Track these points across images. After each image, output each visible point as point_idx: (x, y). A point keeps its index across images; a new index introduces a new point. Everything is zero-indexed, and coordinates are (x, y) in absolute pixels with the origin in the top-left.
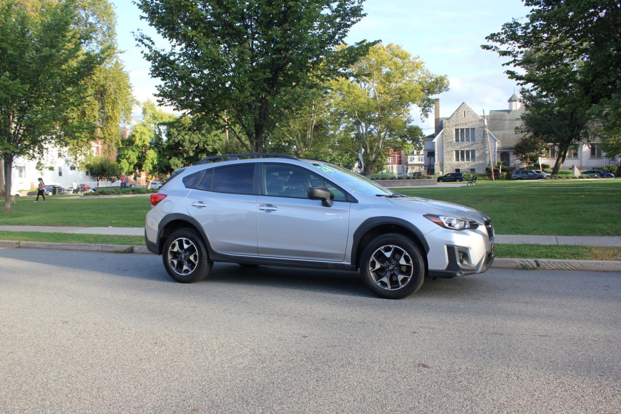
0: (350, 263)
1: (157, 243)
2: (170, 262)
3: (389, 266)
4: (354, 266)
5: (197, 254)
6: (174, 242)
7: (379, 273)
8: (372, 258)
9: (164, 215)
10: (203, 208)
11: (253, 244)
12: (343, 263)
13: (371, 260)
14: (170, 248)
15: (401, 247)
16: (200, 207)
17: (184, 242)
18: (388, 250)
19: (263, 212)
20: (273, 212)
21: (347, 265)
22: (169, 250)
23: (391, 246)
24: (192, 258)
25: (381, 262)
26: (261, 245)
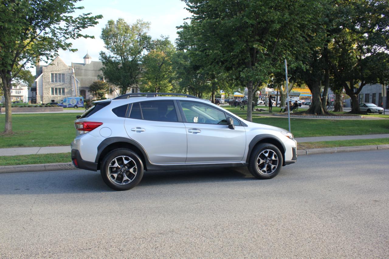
0: (245, 162)
1: (96, 162)
2: (110, 176)
3: (266, 161)
4: (248, 163)
5: (136, 167)
6: (114, 160)
7: (262, 166)
8: (258, 158)
9: (104, 139)
10: (142, 132)
11: (184, 156)
12: (241, 162)
13: (258, 159)
14: (110, 164)
15: (273, 150)
16: (140, 131)
17: (124, 159)
18: (266, 152)
19: (192, 133)
20: (198, 134)
21: (244, 163)
22: (109, 166)
23: (268, 150)
24: (131, 170)
25: (263, 159)
26: (190, 156)
